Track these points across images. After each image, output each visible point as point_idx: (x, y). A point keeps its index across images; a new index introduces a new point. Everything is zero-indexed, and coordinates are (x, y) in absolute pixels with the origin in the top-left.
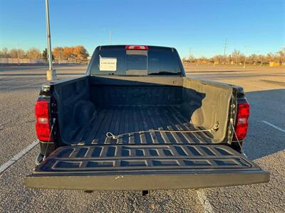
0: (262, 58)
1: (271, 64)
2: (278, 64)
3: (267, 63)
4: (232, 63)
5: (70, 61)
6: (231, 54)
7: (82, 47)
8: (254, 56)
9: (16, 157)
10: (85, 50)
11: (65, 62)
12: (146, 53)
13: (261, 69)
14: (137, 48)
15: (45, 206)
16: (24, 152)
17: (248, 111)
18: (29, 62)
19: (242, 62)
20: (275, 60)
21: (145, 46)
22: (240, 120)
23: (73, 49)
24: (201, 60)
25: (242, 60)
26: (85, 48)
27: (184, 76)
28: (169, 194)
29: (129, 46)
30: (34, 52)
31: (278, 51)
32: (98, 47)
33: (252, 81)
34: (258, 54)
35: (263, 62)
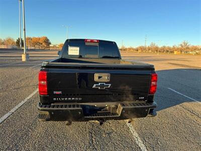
0: (169, 48)
1: (175, 52)
2: (180, 53)
3: (172, 52)
4: (150, 51)
5: (37, 47)
6: (149, 45)
7: (46, 38)
8: (164, 47)
9: (13, 111)
10: (48, 40)
11: (33, 48)
12: (97, 44)
13: (169, 56)
14: (92, 41)
15: (38, 137)
16: (17, 107)
17: (157, 78)
18: (6, 48)
19: (157, 51)
20: (177, 49)
21: (97, 40)
22: (153, 83)
23: (39, 39)
24: (130, 49)
25: (157, 50)
26: (48, 38)
27: (121, 59)
28: (113, 129)
29: (87, 40)
30: (9, 40)
31: (180, 44)
32: (67, 40)
33: (162, 63)
34: (167, 46)
35: (170, 51)
